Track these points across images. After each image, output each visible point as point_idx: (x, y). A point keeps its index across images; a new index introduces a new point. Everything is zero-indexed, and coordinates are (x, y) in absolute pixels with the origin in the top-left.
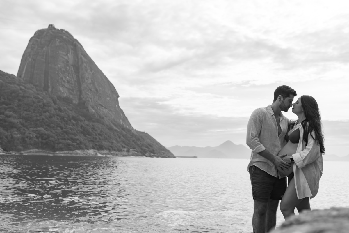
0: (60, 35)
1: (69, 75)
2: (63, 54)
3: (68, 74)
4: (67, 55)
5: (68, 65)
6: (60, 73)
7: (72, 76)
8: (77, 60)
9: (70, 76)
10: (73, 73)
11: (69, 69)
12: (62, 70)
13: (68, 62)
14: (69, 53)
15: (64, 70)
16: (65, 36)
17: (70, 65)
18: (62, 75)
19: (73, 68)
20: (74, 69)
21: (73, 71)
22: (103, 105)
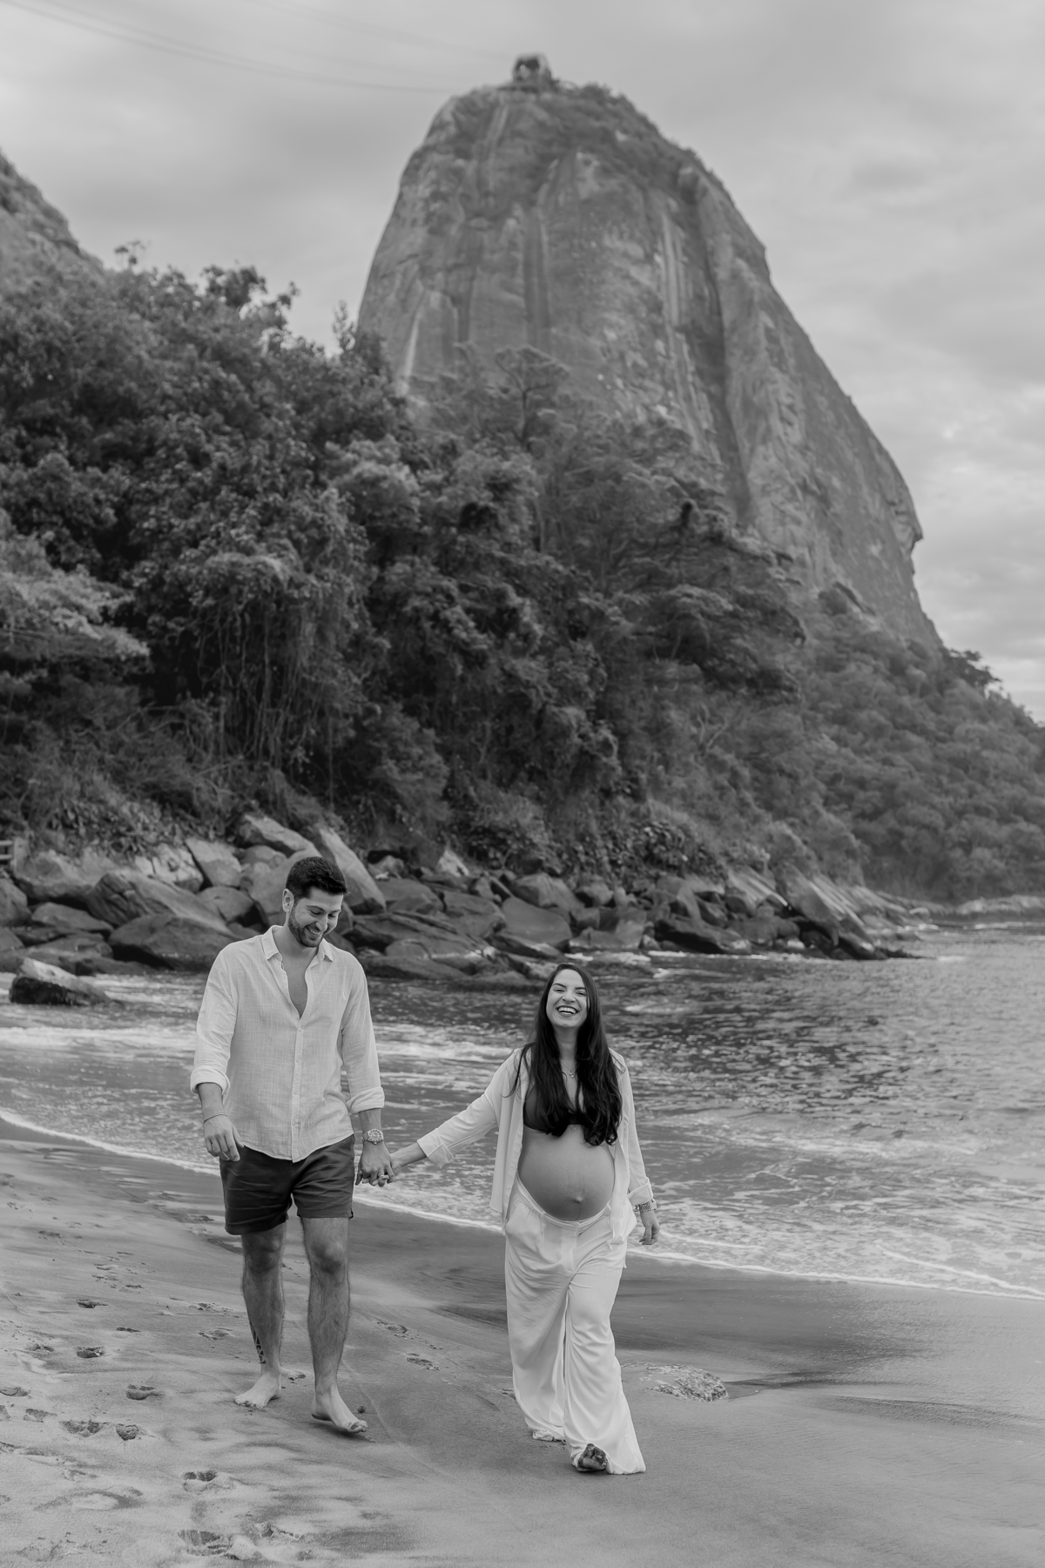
0: (597, 124)
1: (671, 394)
2: (626, 255)
3: (661, 389)
4: (649, 259)
5: (657, 330)
6: (619, 382)
7: (688, 399)
8: (706, 292)
9: (673, 404)
10: (690, 378)
11: (668, 357)
12: (629, 364)
13: (657, 308)
14: (660, 248)
15: (642, 362)
16: (625, 131)
17: (669, 330)
18: (629, 395)
19: (685, 348)
20: (692, 353)
21: (691, 368)
22: (855, 592)
